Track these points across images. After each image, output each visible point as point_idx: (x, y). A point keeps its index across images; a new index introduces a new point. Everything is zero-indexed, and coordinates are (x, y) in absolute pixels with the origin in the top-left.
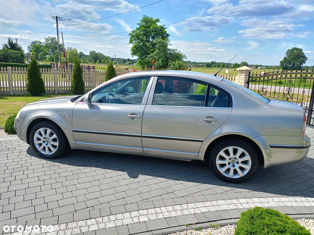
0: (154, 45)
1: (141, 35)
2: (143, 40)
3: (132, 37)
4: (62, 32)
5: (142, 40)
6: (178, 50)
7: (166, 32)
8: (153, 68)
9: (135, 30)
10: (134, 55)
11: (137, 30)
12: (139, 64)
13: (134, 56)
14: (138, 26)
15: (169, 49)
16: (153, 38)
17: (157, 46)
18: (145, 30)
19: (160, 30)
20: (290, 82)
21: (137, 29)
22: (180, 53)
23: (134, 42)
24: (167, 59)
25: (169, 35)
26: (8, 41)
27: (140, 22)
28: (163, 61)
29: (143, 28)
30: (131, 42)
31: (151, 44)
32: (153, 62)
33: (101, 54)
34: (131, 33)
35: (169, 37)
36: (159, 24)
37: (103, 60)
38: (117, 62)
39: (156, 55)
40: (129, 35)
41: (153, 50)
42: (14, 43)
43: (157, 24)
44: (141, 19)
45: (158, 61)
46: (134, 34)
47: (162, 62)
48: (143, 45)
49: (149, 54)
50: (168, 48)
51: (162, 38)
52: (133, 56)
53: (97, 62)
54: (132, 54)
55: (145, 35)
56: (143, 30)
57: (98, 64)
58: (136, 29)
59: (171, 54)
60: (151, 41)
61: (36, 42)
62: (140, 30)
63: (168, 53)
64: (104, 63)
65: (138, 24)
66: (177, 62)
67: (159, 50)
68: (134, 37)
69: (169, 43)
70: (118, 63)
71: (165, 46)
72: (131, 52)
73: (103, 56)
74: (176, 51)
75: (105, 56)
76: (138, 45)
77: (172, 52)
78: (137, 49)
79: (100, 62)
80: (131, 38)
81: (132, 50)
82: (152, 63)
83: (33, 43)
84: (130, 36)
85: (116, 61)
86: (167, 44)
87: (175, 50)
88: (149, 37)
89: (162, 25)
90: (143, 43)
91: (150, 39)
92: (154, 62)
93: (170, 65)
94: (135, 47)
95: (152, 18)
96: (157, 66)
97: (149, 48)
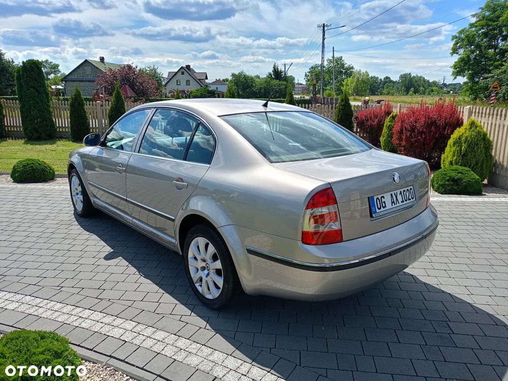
1: (479, 36)
2: (482, 46)
3: (458, 43)
4: (333, 48)
5: (478, 46)
8: (492, 99)
9: (465, 28)
10: (458, 75)
11: (471, 28)
12: (468, 93)
13: (458, 77)
14: (474, 20)
18: (489, 26)
21: (472, 25)
23: (461, 51)
26: (272, 69)
27: (479, 11)
29: (483, 22)
30: (455, 51)
31: (499, 51)
32: (493, 88)
33: (421, 77)
34: (457, 35)
37: (421, 88)
38: (451, 91)
40: (453, 40)
41: (500, 62)
42: (279, 70)
44: (483, 6)
46: (463, 36)
49: (490, 72)
52: (455, 78)
53: (411, 93)
54: (453, 74)
55: (485, 35)
56: (483, 26)
57: (411, 95)
58: (468, 26)
60: (500, 45)
61: (317, 67)
62: (476, 27)
64: (424, 94)
65: (474, 16)
68: (464, 40)
72: (452, 70)
73: (424, 80)
75: (428, 81)
76: (468, 57)
78: (466, 64)
79: (416, 92)
80: (455, 44)
81: (455, 67)
82: (491, 89)
83: (312, 68)
84: (455, 40)
85: (449, 90)
88: (494, 37)
90: (481, 51)
91: (499, 41)
92: (497, 88)
94: (462, 60)
96: (504, 94)
97: (490, 61)
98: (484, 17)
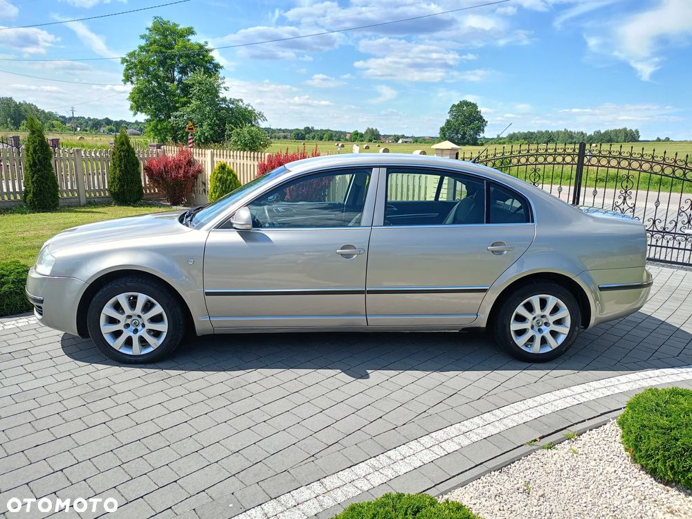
0: (186, 89)
1: (152, 63)
2: (159, 77)
3: (131, 69)
5: (156, 77)
6: (246, 102)
7: (212, 59)
8: (189, 142)
9: (135, 51)
10: (138, 110)
11: (142, 51)
12: (152, 134)
13: (139, 113)
14: (143, 43)
15: (224, 100)
16: (183, 71)
17: (195, 90)
18: (161, 53)
19: (198, 55)
20: (535, 171)
21: (141, 48)
22: (250, 108)
23: (134, 79)
24: (223, 121)
25: (221, 67)
27: (147, 33)
28: (212, 126)
29: (155, 47)
30: (128, 79)
31: (178, 85)
32: (189, 129)
33: (30, 105)
34: (128, 58)
35: (220, 70)
36: (193, 39)
38: (77, 127)
39: (193, 111)
40: (122, 63)
41: (185, 99)
43: (189, 40)
44: (150, 25)
45: (201, 126)
46: (133, 60)
47: (211, 129)
48: (159, 88)
49: (176, 109)
50: (221, 96)
51: (205, 73)
52: (135, 114)
54: (132, 108)
55: (162, 63)
56: (156, 52)
58: (137, 48)
59: (228, 109)
60: (177, 78)
62: (147, 51)
63: (223, 108)
65: (142, 37)
66: (245, 129)
67: (201, 100)
68: (134, 67)
69: (222, 86)
70: (79, 129)
71: (213, 92)
72: (129, 104)
73: (38, 110)
74: (241, 104)
76: (146, 87)
77: (231, 106)
78: (145, 96)
80: (127, 70)
81: (132, 98)
82: (187, 130)
84: (125, 64)
85: (74, 125)
86: (218, 86)
87: (238, 101)
88: (172, 67)
89: (202, 42)
90: (157, 82)
91: (176, 73)
93: (230, 136)
94: (140, 91)
95: (176, 25)
96: (199, 136)
97: (174, 96)
98: (155, 42)
